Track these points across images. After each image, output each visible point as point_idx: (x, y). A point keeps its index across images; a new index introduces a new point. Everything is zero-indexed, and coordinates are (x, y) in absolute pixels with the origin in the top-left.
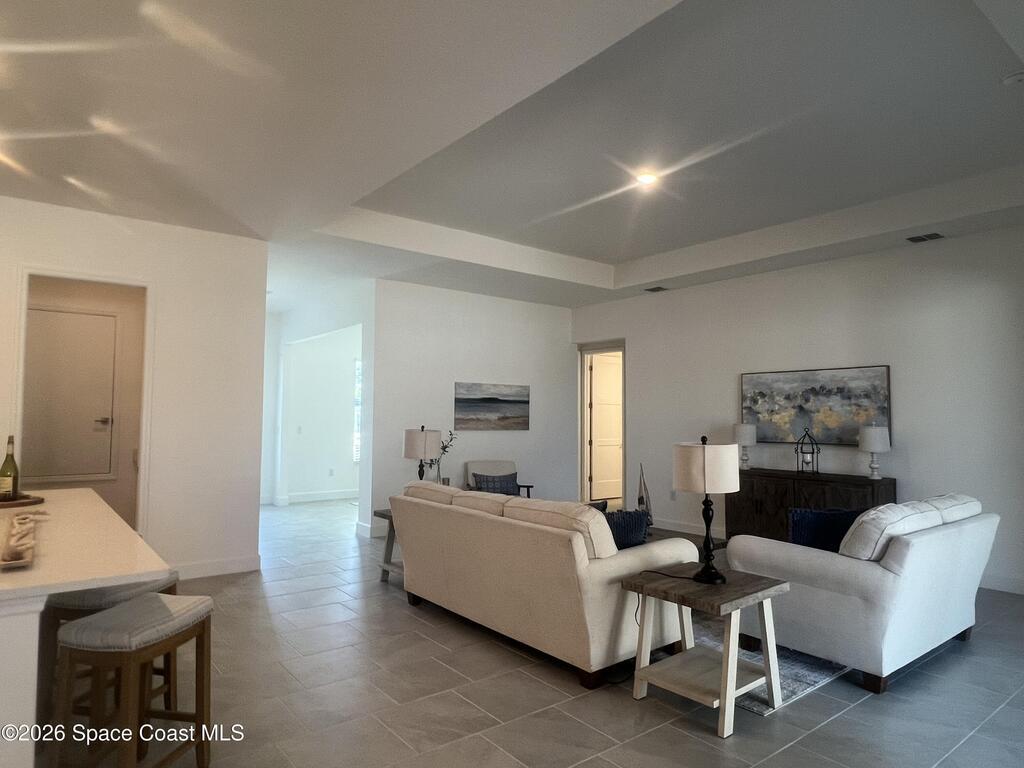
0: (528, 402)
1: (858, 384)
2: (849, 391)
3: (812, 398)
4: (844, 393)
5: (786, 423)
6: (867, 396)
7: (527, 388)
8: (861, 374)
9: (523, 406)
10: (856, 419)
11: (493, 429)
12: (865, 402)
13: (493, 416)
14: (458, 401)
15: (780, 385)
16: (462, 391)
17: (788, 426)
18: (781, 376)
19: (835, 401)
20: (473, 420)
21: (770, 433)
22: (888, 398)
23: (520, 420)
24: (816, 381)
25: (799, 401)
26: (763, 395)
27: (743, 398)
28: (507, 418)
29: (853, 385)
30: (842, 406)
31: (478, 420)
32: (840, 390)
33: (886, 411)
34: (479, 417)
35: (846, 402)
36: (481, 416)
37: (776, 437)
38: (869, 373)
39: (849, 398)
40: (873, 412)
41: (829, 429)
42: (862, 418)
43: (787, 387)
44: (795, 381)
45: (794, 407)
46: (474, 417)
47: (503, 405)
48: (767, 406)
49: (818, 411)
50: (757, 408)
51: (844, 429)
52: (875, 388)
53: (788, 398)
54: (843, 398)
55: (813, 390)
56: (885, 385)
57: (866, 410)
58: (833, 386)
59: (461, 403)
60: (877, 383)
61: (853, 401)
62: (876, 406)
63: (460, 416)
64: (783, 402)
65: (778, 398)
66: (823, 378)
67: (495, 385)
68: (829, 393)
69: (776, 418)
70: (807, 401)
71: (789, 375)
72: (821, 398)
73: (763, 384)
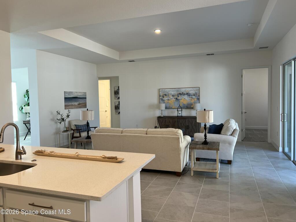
0: (86, 98)
1: (192, 92)
2: (190, 94)
3: (180, 96)
4: (188, 94)
5: (172, 103)
6: (194, 95)
7: (85, 93)
8: (193, 89)
9: (85, 99)
10: (191, 101)
11: (77, 108)
12: (194, 97)
13: (76, 103)
14: (66, 98)
15: (171, 92)
16: (67, 95)
17: (173, 104)
18: (171, 89)
19: (186, 97)
20: (70, 105)
21: (168, 106)
22: (199, 96)
23: (84, 105)
24: (181, 91)
25: (176, 97)
26: (166, 95)
27: (160, 96)
28: (81, 104)
29: (190, 92)
30: (188, 98)
31: (72, 105)
32: (187, 94)
33: (199, 99)
34: (72, 104)
35: (189, 97)
36: (73, 104)
37: (170, 107)
38: (195, 89)
39: (190, 96)
40: (195, 100)
41: (184, 104)
42: (193, 101)
43: (173, 93)
44: (175, 91)
45: (175, 98)
46: (71, 104)
47: (79, 99)
48: (167, 98)
49: (181, 99)
50: (164, 99)
51: (188, 104)
52: (196, 93)
53: (173, 96)
54: (188, 96)
55: (180, 94)
56: (199, 93)
57: (194, 99)
58: (185, 93)
59: (67, 99)
60: (197, 92)
61: (191, 97)
62: (196, 98)
63: (66, 104)
64: (171, 97)
65: (170, 96)
66: (183, 90)
67: (76, 92)
68: (184, 94)
69: (169, 101)
70: (178, 97)
71: (173, 89)
72: (182, 96)
73: (166, 92)
